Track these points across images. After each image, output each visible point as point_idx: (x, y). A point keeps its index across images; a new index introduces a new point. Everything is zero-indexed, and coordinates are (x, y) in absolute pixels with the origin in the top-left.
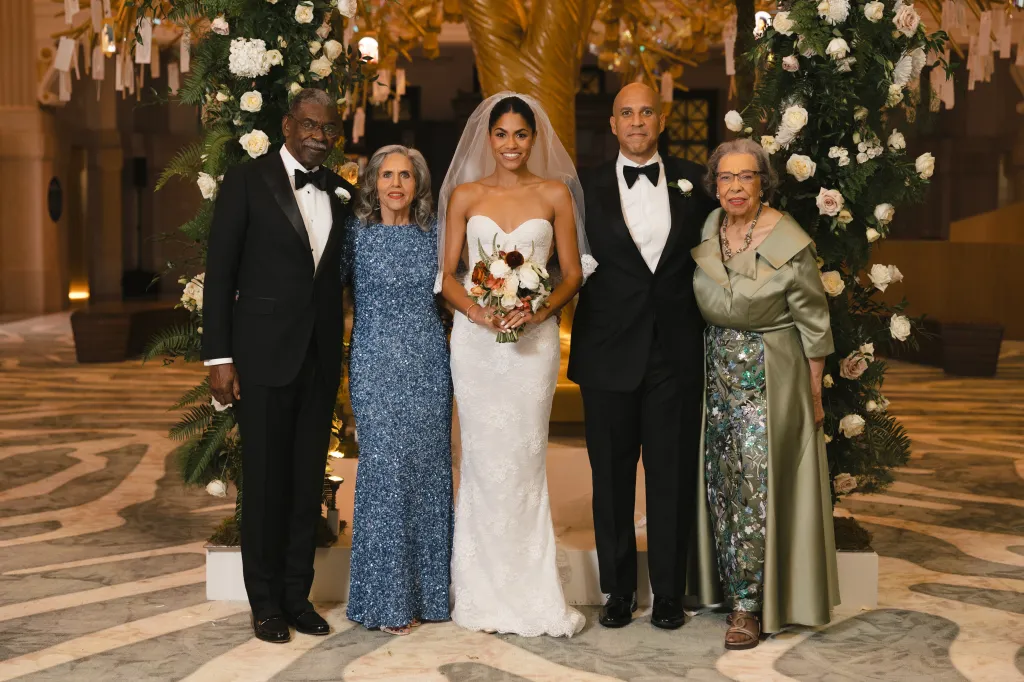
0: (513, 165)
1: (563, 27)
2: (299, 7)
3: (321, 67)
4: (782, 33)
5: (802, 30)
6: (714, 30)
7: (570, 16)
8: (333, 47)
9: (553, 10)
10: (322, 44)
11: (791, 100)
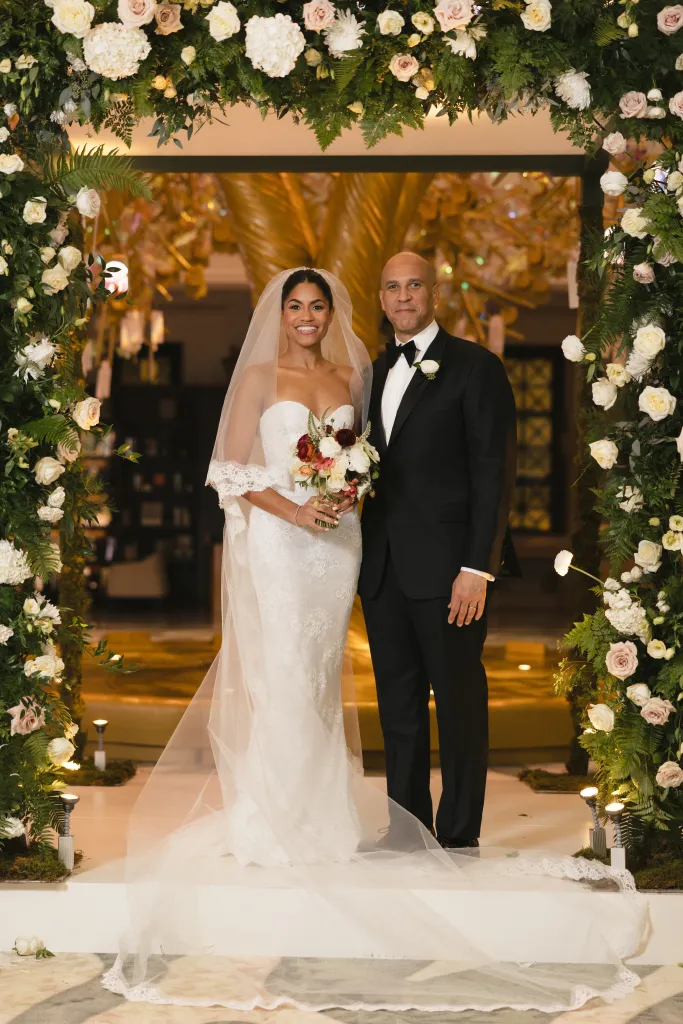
0: (309, 340)
1: (364, 254)
2: (29, 205)
3: (56, 279)
4: (633, 235)
5: (658, 230)
6: (556, 262)
7: (372, 241)
8: (70, 254)
9: (351, 232)
10: (57, 251)
11: (644, 321)
